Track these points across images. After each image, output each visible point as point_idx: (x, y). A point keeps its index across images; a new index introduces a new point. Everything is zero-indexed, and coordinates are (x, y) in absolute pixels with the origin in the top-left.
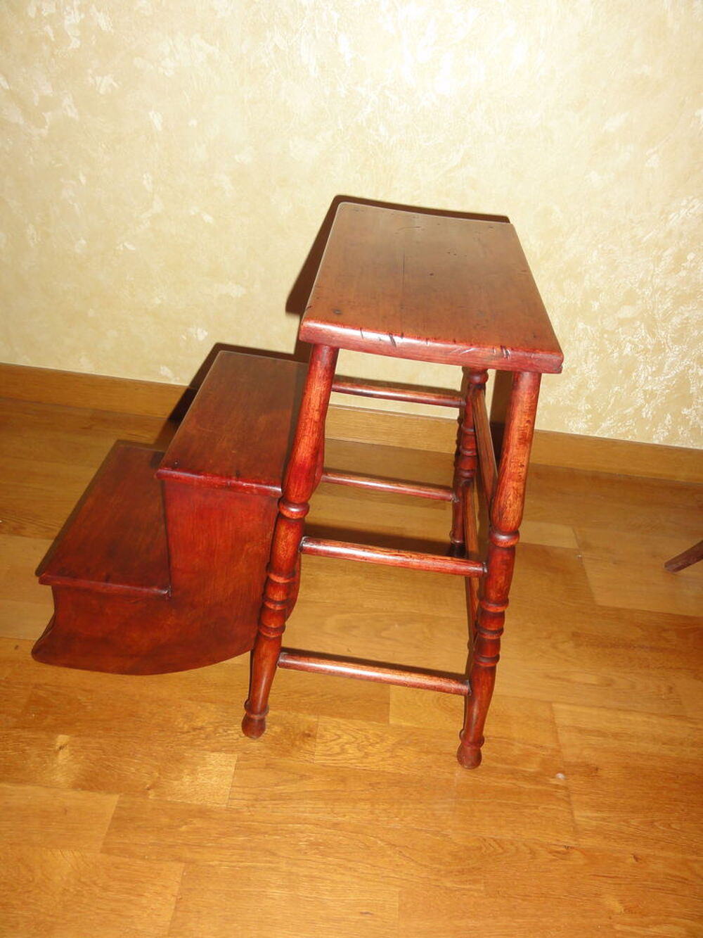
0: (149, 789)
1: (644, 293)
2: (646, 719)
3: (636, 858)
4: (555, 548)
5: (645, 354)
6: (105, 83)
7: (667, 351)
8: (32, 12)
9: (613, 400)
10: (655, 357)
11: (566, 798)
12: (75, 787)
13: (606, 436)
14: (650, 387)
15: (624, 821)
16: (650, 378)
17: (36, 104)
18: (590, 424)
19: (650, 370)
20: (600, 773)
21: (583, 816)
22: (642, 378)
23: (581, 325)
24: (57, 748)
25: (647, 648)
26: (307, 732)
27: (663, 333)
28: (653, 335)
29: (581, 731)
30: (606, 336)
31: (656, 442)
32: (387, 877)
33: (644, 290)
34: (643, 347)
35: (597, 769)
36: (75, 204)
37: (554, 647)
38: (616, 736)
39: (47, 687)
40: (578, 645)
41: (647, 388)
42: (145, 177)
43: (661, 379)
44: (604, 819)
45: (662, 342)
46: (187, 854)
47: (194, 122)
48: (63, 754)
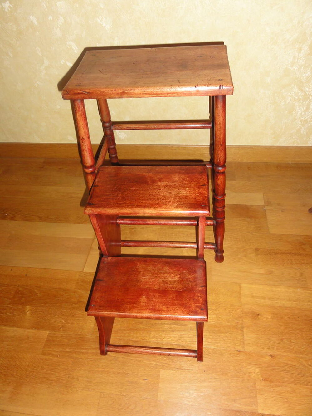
0: (60, 328)
1: (294, 69)
2: (287, 290)
3: (271, 356)
4: (252, 206)
5: (299, 101)
6: (7, 6)
9: (284, 126)
10: (304, 102)
11: (241, 329)
12: (32, 328)
14: (304, 118)
15: (268, 339)
16: (303, 113)
18: (274, 140)
19: (302, 109)
20: (259, 317)
21: (248, 337)
22: (299, 113)
23: (262, 91)
24: (26, 312)
25: (293, 254)
27: (308, 89)
28: (302, 91)
29: (253, 297)
34: (297, 98)
35: (258, 315)
36: (11, 67)
37: (245, 256)
38: (270, 299)
39: (23, 286)
40: (257, 255)
41: (302, 119)
42: (37, 49)
43: (309, 113)
44: (258, 338)
45: (308, 94)
46: (74, 355)
47: (50, 18)
48: (28, 314)
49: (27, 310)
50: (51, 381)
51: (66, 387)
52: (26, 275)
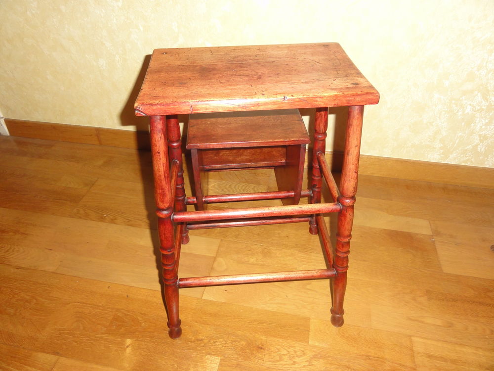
1: (480, 74)
2: (475, 352)
4: (417, 234)
5: (481, 112)
9: (458, 141)
10: (487, 114)
13: (453, 163)
14: (484, 132)
16: (484, 127)
18: (442, 155)
19: (484, 122)
22: (479, 126)
23: (437, 96)
24: (126, 346)
25: (477, 302)
26: (260, 346)
28: (487, 100)
29: (430, 356)
30: (453, 102)
31: (487, 166)
33: (480, 72)
34: (479, 107)
36: (138, 42)
37: (414, 299)
38: (454, 362)
39: (122, 311)
40: (429, 299)
41: (481, 133)
42: (173, 24)
43: (492, 128)
48: (128, 350)
49: (127, 344)
52: (127, 296)
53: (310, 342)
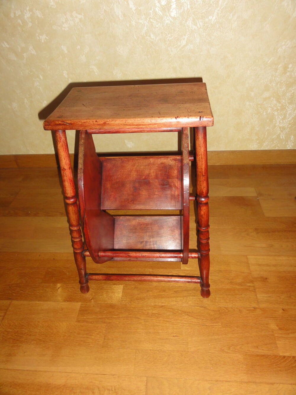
0: (91, 299)
1: (272, 85)
2: (288, 258)
3: (283, 310)
4: (247, 197)
5: (278, 111)
6: (43, 38)
7: (287, 108)
8: (12, 15)
9: (267, 133)
10: (282, 112)
11: (254, 290)
12: (65, 301)
13: (266, 149)
14: (282, 125)
15: (278, 297)
16: (281, 121)
17: (20, 51)
18: (259, 145)
19: (281, 118)
20: (267, 280)
21: (261, 296)
22: (278, 121)
23: (248, 103)
24: (57, 288)
25: (287, 231)
27: (284, 101)
28: (280, 102)
29: (260, 265)
30: (259, 106)
31: (289, 148)
32: (183, 323)
33: (272, 84)
34: (276, 108)
35: (266, 279)
36: (40, 88)
37: (248, 235)
38: (274, 266)
39: (52, 268)
40: (258, 233)
41: (281, 126)
42: (64, 72)
43: (286, 121)
44: (269, 297)
45: (284, 105)
46: (107, 320)
47: (79, 47)
48: (60, 290)
49: (58, 287)
50: (88, 344)
51: (103, 347)
52: (54, 259)
53: (182, 268)
